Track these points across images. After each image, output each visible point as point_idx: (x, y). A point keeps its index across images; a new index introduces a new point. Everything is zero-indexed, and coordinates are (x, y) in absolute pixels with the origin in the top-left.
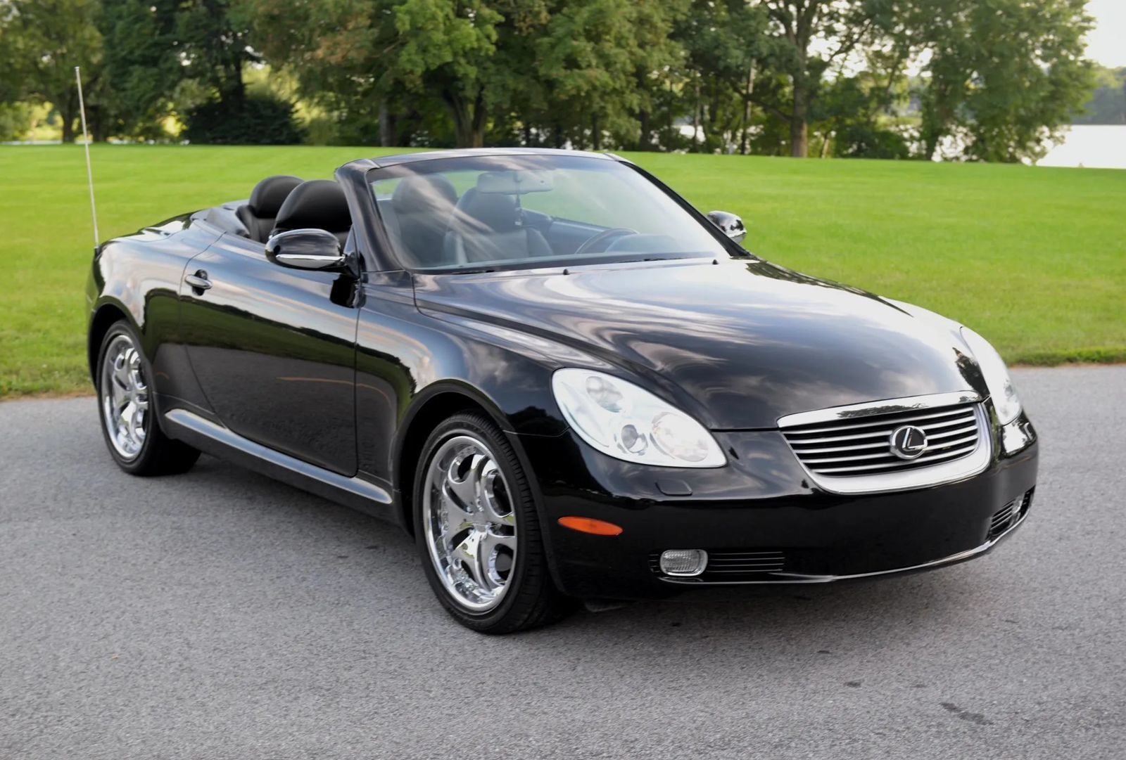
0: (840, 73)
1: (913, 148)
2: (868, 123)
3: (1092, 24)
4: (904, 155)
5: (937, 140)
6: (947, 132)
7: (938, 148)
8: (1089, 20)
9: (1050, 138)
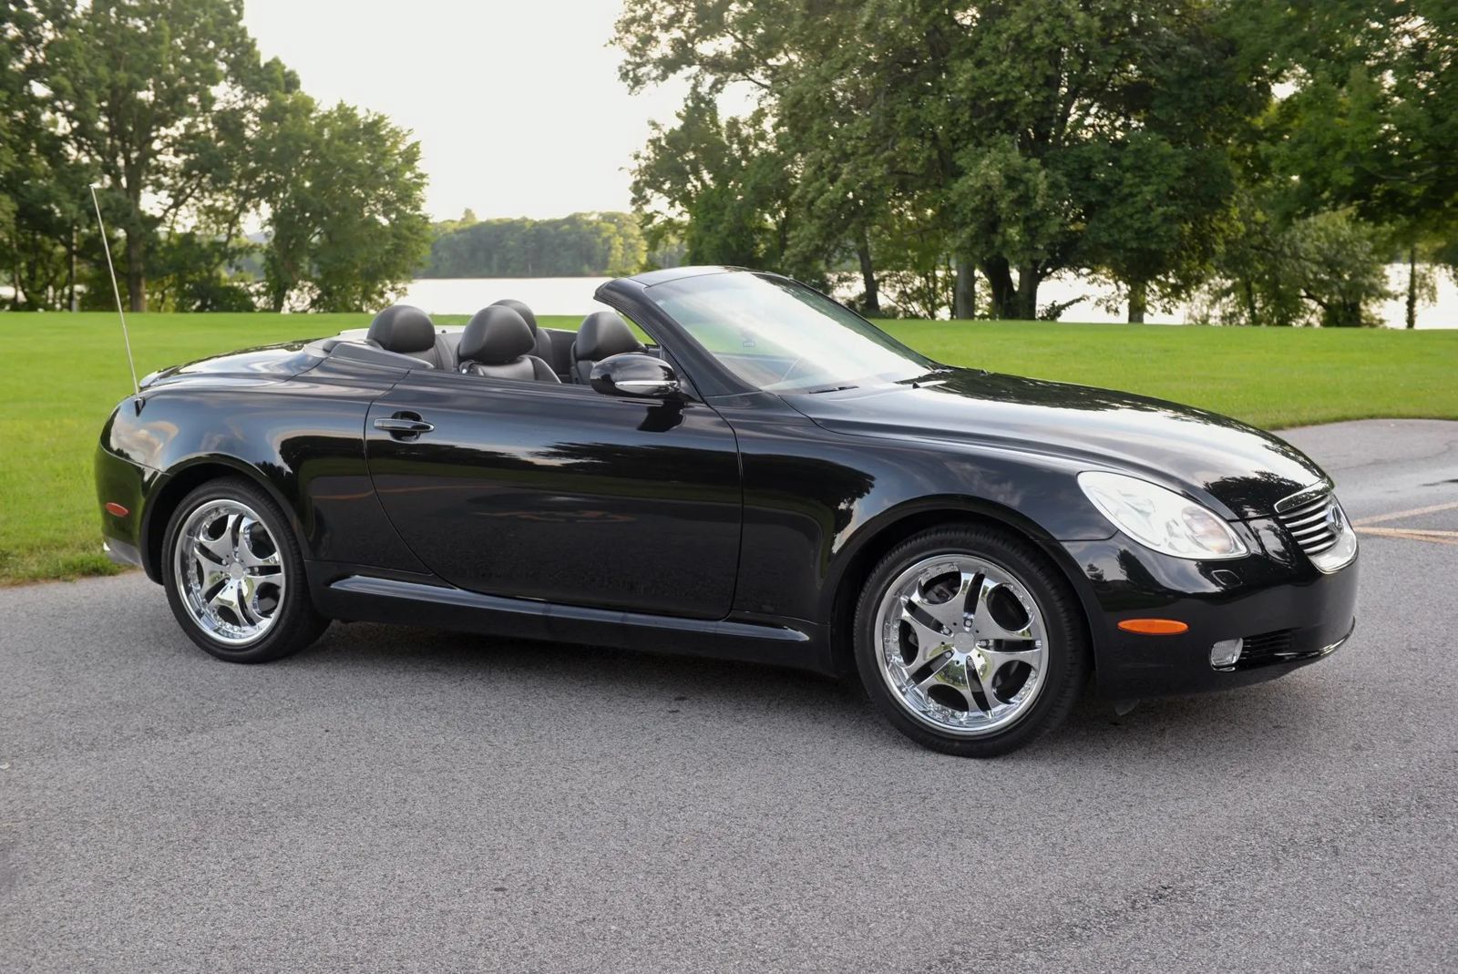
0: (172, 228)
1: (260, 302)
2: (211, 278)
3: (425, 180)
4: (250, 308)
5: (284, 295)
6: (294, 286)
7: (286, 303)
8: (422, 176)
9: (393, 289)
